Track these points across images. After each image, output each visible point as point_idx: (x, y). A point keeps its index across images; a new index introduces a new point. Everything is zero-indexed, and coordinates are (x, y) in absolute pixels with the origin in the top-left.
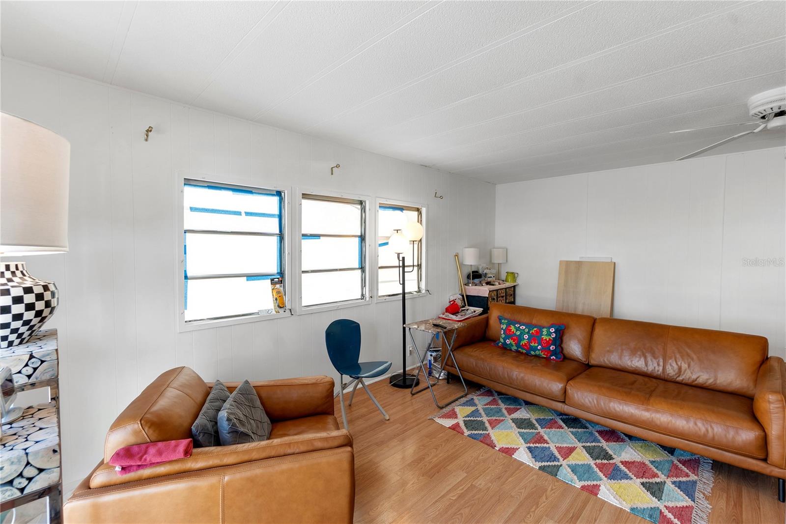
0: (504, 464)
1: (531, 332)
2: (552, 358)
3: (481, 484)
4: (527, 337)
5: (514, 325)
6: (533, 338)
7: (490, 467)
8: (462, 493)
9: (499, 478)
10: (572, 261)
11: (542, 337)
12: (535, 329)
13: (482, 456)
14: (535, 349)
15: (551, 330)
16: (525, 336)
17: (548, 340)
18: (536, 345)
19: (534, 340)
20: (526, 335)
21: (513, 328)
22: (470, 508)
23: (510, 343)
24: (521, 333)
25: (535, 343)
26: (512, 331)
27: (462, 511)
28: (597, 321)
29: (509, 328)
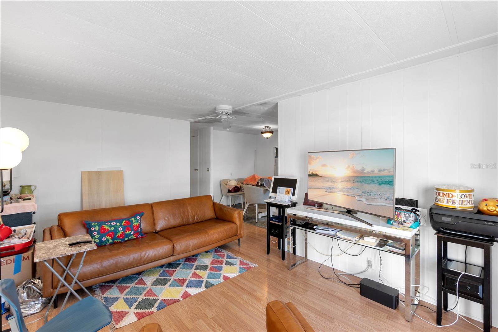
0: (197, 301)
1: (123, 225)
2: (139, 237)
3: (212, 315)
4: (122, 229)
5: (106, 224)
6: (126, 228)
7: (198, 307)
8: (217, 324)
9: (209, 306)
10: (93, 171)
11: (134, 224)
12: (124, 221)
13: (185, 308)
14: (130, 234)
15: (137, 218)
16: (119, 229)
17: (137, 225)
18: (130, 231)
19: (128, 229)
20: (121, 228)
21: (105, 226)
22: (230, 323)
23: (107, 239)
24: (115, 228)
25: (128, 231)
26: (106, 229)
27: (233, 328)
28: (153, 205)
29: (103, 228)
